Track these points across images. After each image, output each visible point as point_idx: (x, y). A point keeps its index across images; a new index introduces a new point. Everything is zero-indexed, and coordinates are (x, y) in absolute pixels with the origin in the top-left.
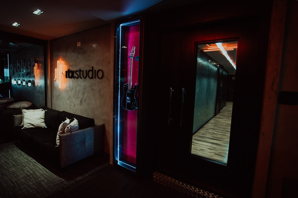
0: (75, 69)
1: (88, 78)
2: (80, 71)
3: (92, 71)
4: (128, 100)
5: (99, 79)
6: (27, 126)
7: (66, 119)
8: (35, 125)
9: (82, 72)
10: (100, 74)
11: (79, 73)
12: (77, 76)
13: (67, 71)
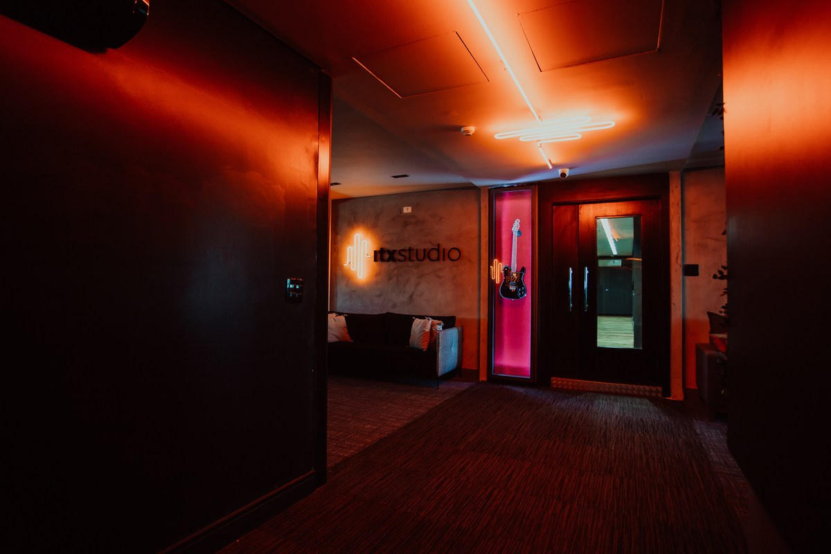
0: (397, 247)
1: (427, 260)
2: (410, 250)
3: (438, 250)
4: (512, 286)
5: (451, 262)
7: (414, 320)
8: (340, 337)
9: (415, 251)
10: (454, 255)
11: (407, 254)
12: (402, 259)
13: (378, 250)
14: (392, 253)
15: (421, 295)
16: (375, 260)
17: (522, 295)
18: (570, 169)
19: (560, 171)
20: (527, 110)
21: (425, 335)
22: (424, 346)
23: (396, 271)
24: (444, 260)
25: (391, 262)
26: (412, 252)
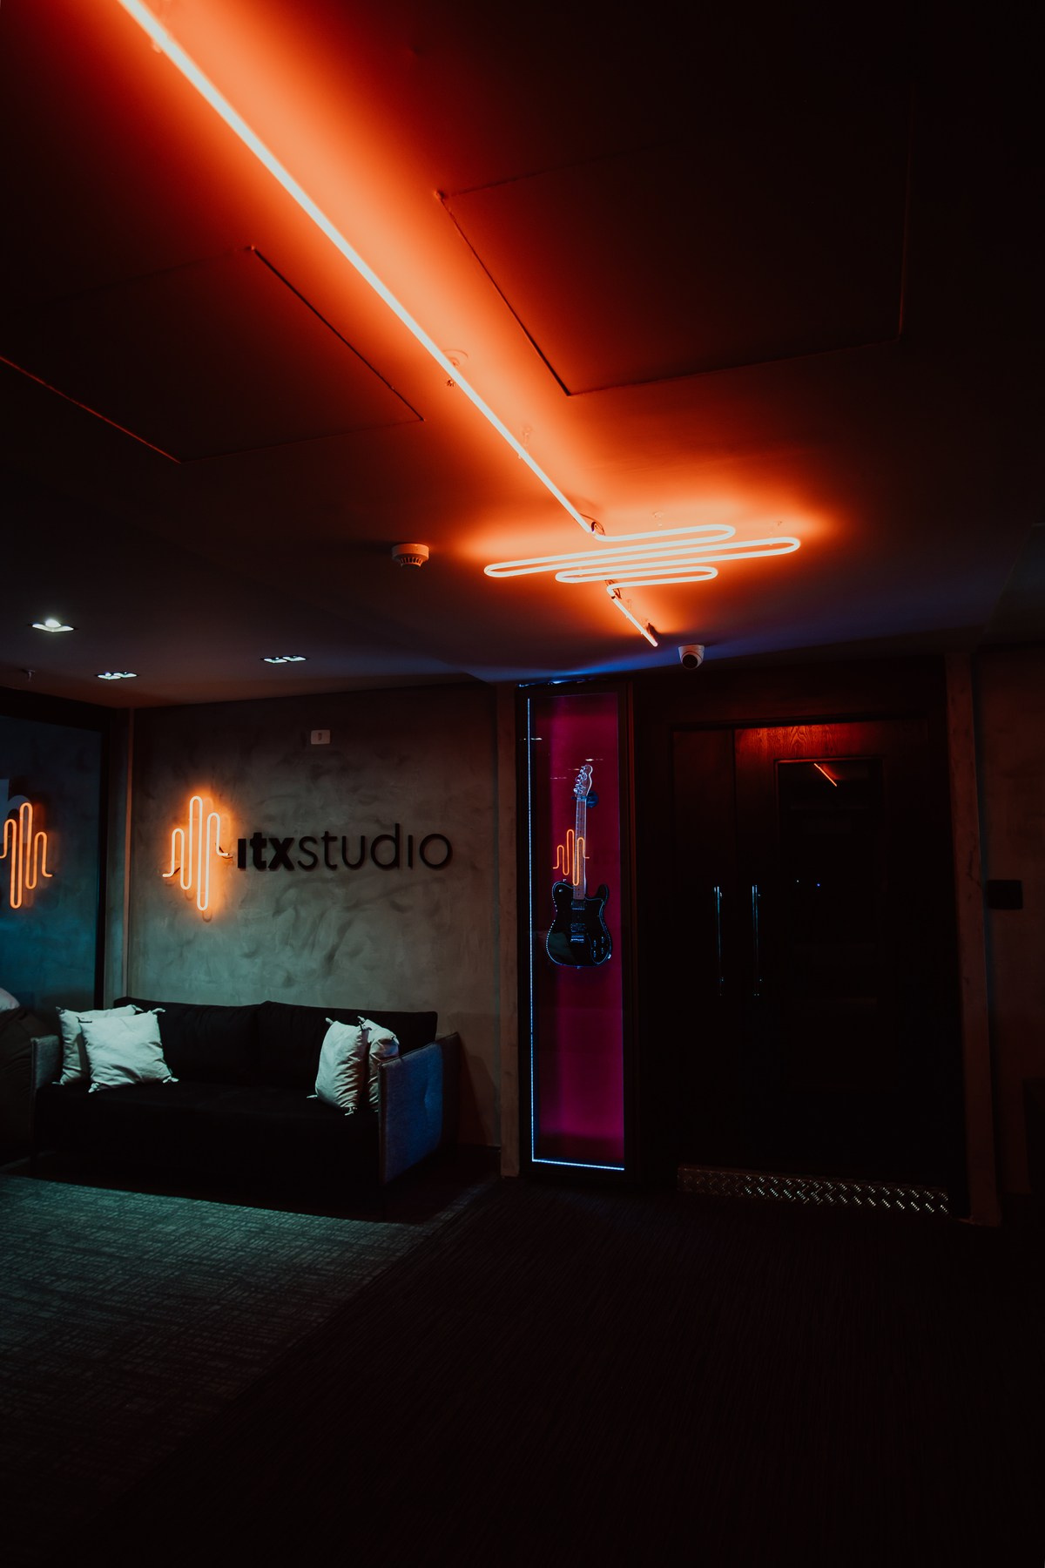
0: (296, 831)
1: (369, 865)
2: (328, 839)
3: (396, 840)
4: (576, 933)
5: (428, 869)
6: (108, 1077)
8: (138, 1072)
9: (339, 843)
10: (437, 852)
11: (319, 850)
12: (308, 860)
13: (248, 837)
14: (282, 847)
15: (354, 954)
16: (242, 864)
17: (600, 957)
18: (706, 645)
19: (681, 652)
20: (551, 505)
21: (350, 1072)
22: (348, 1102)
23: (292, 894)
24: (411, 864)
25: (282, 869)
26: (332, 845)
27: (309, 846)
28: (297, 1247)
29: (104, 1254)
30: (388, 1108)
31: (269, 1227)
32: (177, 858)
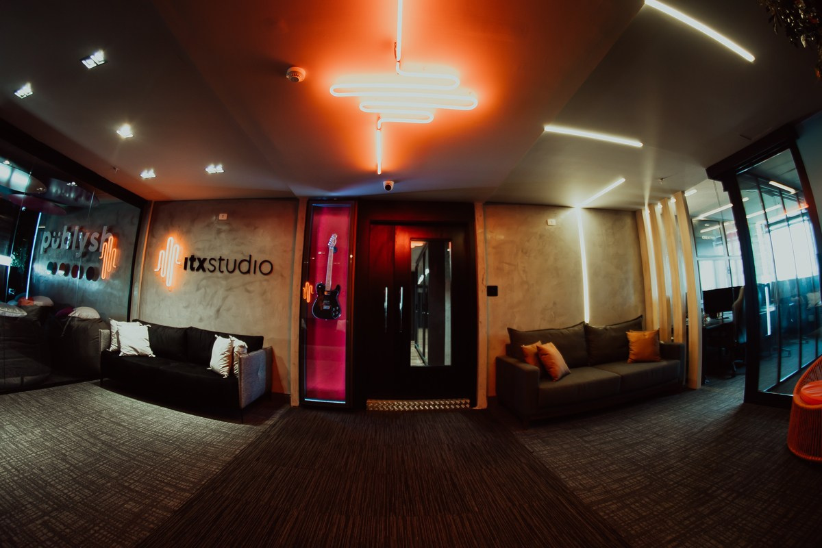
0: (208, 256)
1: (237, 271)
2: (221, 259)
4: (326, 305)
6: (127, 350)
7: (216, 338)
8: (139, 350)
9: (225, 262)
10: (266, 268)
11: (217, 264)
12: (212, 268)
13: (189, 257)
14: (202, 262)
15: (228, 310)
16: (185, 268)
17: (336, 315)
18: (395, 182)
19: (385, 183)
21: (225, 359)
22: (225, 372)
23: (204, 282)
24: (255, 272)
25: (201, 270)
26: (222, 262)
27: (213, 262)
28: (204, 433)
29: (122, 425)
30: (243, 376)
31: (192, 423)
32: (161, 264)
